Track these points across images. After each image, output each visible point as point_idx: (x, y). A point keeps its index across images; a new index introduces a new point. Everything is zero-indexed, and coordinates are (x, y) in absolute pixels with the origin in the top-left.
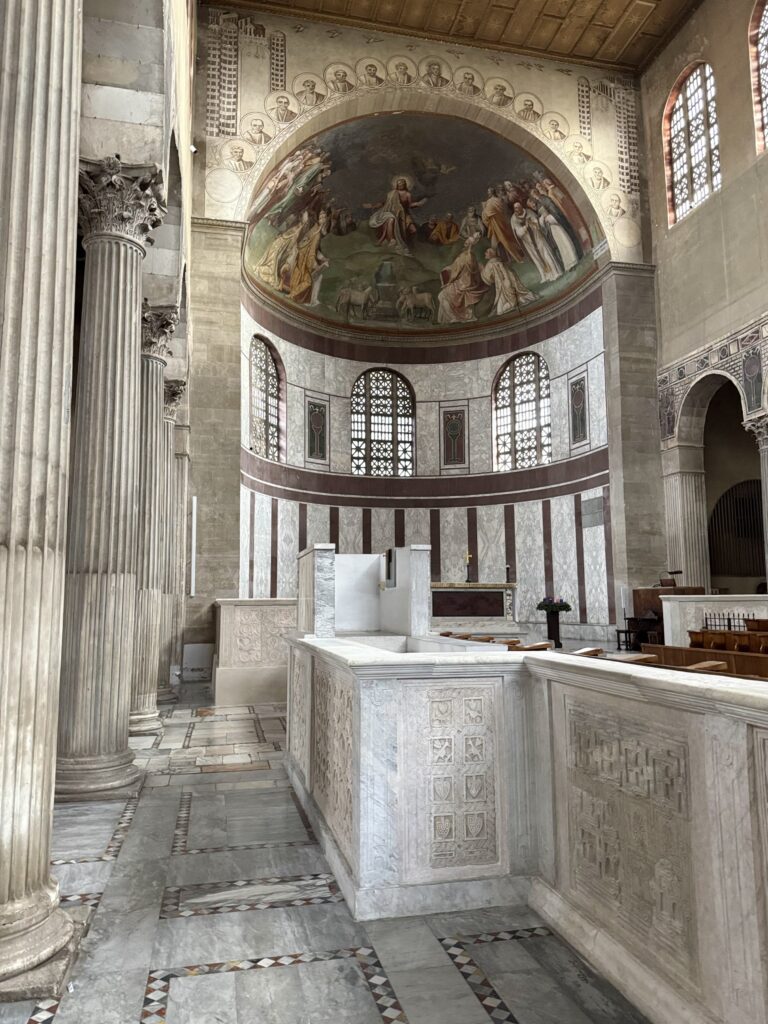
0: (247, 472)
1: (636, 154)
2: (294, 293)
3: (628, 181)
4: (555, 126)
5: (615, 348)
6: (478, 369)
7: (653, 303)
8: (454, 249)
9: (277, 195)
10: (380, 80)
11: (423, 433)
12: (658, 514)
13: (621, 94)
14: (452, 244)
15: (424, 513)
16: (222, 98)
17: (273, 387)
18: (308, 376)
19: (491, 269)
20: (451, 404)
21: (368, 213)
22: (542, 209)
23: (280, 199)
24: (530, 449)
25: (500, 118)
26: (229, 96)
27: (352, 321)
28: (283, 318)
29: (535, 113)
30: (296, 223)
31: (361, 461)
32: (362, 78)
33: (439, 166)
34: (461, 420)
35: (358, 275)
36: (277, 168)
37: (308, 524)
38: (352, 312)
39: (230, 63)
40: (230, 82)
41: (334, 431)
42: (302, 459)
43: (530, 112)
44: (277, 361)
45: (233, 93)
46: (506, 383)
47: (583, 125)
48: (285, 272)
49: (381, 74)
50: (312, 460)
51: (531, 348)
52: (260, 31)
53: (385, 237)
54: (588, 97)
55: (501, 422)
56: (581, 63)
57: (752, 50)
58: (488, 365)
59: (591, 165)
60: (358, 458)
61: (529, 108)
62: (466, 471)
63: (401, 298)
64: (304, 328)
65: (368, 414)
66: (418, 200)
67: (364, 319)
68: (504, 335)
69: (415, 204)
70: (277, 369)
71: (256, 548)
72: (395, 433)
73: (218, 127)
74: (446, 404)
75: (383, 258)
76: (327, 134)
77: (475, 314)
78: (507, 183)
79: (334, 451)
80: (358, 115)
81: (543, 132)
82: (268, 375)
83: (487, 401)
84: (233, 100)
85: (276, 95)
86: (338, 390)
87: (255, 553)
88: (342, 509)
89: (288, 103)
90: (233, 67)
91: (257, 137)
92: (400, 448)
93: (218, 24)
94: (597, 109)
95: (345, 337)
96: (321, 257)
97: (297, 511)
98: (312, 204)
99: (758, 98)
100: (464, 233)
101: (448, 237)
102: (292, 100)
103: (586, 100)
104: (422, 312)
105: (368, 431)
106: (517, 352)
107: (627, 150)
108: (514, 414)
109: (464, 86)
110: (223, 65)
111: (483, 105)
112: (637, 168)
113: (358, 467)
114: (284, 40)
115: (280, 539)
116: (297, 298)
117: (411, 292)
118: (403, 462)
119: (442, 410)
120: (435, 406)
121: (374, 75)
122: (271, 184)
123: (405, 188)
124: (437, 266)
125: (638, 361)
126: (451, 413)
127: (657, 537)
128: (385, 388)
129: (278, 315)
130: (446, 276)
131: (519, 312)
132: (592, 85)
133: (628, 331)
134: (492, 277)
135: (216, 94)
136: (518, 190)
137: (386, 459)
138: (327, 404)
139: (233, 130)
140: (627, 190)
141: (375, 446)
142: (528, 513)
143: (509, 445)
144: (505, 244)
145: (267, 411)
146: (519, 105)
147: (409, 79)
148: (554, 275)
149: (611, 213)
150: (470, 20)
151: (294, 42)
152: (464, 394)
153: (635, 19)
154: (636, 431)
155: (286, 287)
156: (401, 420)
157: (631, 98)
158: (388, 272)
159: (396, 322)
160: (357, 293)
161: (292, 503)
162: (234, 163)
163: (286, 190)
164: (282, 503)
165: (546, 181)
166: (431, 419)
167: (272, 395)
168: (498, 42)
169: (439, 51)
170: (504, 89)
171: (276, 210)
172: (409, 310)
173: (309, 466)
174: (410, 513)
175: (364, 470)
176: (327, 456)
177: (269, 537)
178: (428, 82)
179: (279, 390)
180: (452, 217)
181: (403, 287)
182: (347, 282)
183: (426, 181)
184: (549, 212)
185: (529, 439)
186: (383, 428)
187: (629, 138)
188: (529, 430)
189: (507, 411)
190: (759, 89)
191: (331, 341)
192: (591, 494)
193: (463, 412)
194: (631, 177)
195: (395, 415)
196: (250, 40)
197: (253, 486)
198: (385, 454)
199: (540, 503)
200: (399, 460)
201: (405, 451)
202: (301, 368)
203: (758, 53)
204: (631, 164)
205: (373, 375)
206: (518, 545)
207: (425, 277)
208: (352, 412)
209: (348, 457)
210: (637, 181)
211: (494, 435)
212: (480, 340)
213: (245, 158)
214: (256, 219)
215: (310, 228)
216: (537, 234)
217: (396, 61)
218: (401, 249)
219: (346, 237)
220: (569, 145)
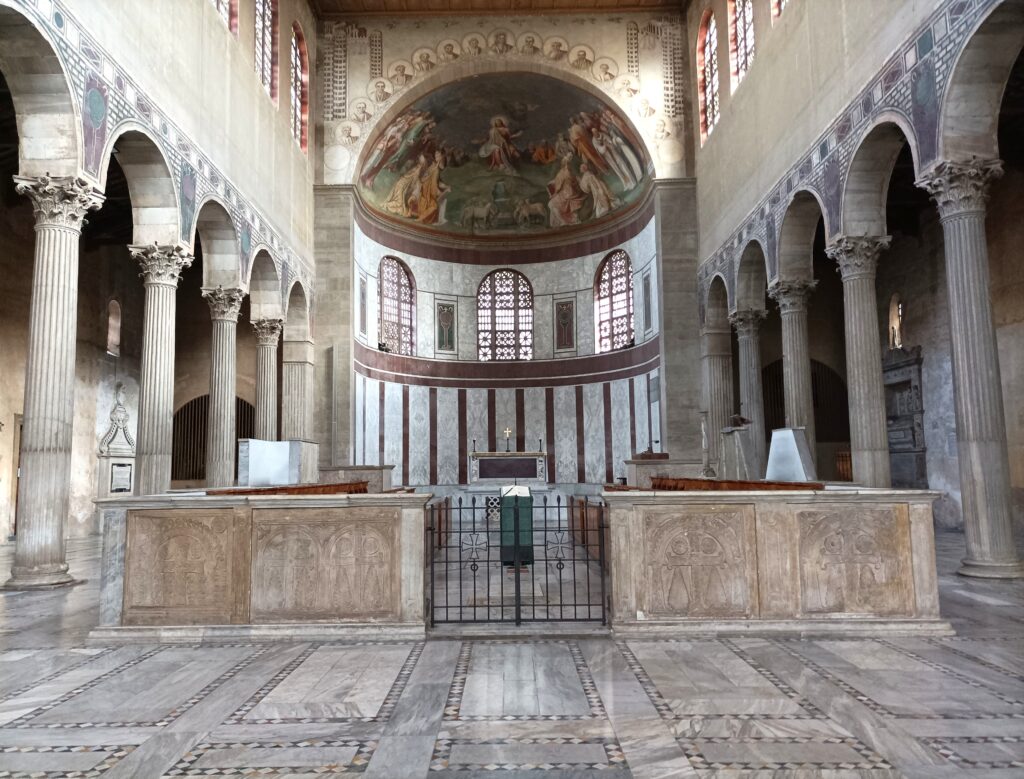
0: (376, 368)
1: (681, 81)
2: (422, 217)
3: (673, 106)
4: (605, 69)
5: (661, 254)
6: (583, 265)
7: (695, 210)
8: (554, 168)
9: (389, 151)
10: (456, 56)
11: (540, 322)
13: (668, 30)
14: (552, 162)
15: (541, 391)
16: (335, 91)
17: (406, 295)
18: (437, 283)
19: (586, 181)
20: (563, 296)
21: (477, 148)
22: (612, 133)
23: (394, 152)
24: (623, 333)
25: (557, 70)
26: (340, 88)
27: (477, 232)
28: (413, 238)
29: (587, 61)
30: (415, 164)
31: (488, 349)
32: (442, 56)
33: (525, 105)
34: (570, 310)
35: (478, 194)
36: (382, 134)
37: (439, 405)
38: (476, 225)
39: (341, 62)
40: (340, 77)
41: (461, 326)
42: (432, 351)
43: (584, 62)
44: (408, 273)
45: (343, 85)
46: (606, 277)
47: (631, 64)
48: (412, 202)
49: (457, 51)
50: (442, 351)
51: (620, 247)
52: (362, 33)
53: (496, 163)
54: (636, 39)
55: (603, 310)
56: (629, 11)
57: (730, 6)
58: (592, 261)
60: (485, 347)
61: (582, 57)
62: (575, 354)
63: (517, 209)
64: (433, 244)
65: (493, 309)
66: (516, 131)
67: (488, 229)
68: (602, 235)
69: (514, 136)
70: (409, 280)
71: (386, 426)
72: (516, 323)
73: (332, 113)
74: (558, 296)
75: (498, 179)
76: (421, 101)
77: (579, 217)
78: (582, 114)
79: (462, 342)
80: (443, 83)
82: (399, 285)
83: (590, 293)
84: (343, 91)
85: (375, 81)
86: (465, 290)
87: (386, 430)
88: (470, 392)
89: (384, 86)
90: (343, 64)
91: (361, 116)
92: (521, 336)
93: (331, 33)
94: (644, 48)
95: (472, 246)
96: (442, 185)
97: (428, 394)
98: (426, 149)
99: (734, 47)
100: (559, 154)
101: (547, 157)
102: (387, 83)
103: (634, 41)
104: (536, 219)
105: (494, 323)
106: (612, 250)
107: (672, 80)
108: (612, 303)
109: (526, 48)
110: (336, 64)
111: (542, 62)
112: (681, 94)
113: (485, 355)
114: (381, 37)
115: (411, 418)
116: (425, 221)
117: (525, 203)
118: (524, 348)
119: (555, 302)
120: (550, 298)
121: (451, 52)
122: (381, 146)
123: (502, 125)
124: (541, 180)
125: (680, 261)
126: (563, 304)
127: (694, 410)
129: (408, 237)
130: (552, 189)
131: (612, 215)
132: (640, 27)
133: (670, 237)
134: (589, 187)
135: (331, 88)
136: (592, 119)
137: (509, 346)
138: (455, 304)
139: (342, 114)
140: (672, 114)
141: (499, 336)
142: (620, 388)
143: (608, 331)
144: (593, 160)
145: (399, 315)
146: (573, 57)
147: (480, 51)
148: (631, 185)
149: (656, 137)
151: (389, 37)
152: (573, 287)
154: (677, 321)
155: (415, 214)
156: (522, 312)
157: (678, 32)
158: (503, 190)
159: (515, 229)
160: (479, 209)
161: (423, 388)
162: (345, 139)
163: (398, 145)
164: (413, 389)
165: (608, 112)
166: (547, 309)
167: (405, 301)
169: (504, 22)
170: (560, 45)
171: (393, 159)
172: (525, 218)
173: (437, 356)
174: (528, 392)
175: (490, 357)
176: (456, 347)
177: (401, 417)
178: (495, 51)
179: (411, 296)
180: (546, 143)
181: (517, 200)
182: (469, 201)
183: (519, 119)
184: (617, 135)
185: (622, 325)
186: (506, 320)
187: (675, 68)
188: (622, 317)
189: (607, 301)
190: (735, 40)
191: (459, 251)
192: (654, 374)
193: (571, 302)
194: (676, 102)
195: (516, 308)
196: (355, 42)
197: (382, 377)
198: (509, 342)
199: (627, 380)
200: (520, 346)
201: (526, 339)
202: (431, 277)
203: (735, 7)
204: (676, 91)
205: (497, 275)
206: (613, 417)
207: (534, 191)
208: (478, 308)
209: (475, 346)
210: (681, 105)
211: (597, 322)
212: (585, 239)
213: (353, 134)
214: (374, 171)
215: (429, 166)
216: (614, 152)
217: (469, 38)
218: (510, 171)
219: (462, 168)
220: (618, 84)
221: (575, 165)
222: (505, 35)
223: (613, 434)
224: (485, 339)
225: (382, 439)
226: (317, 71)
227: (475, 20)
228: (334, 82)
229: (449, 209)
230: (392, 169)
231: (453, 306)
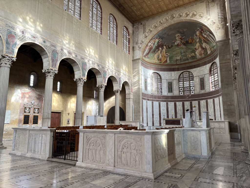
0: (151, 98)
3: (221, 20)
4: (200, 16)
6: (206, 67)
8: (195, 43)
9: (150, 49)
10: (161, 23)
11: (196, 84)
12: (233, 100)
14: (194, 42)
15: (197, 102)
16: (136, 38)
17: (159, 81)
18: (167, 77)
19: (204, 45)
20: (201, 76)
21: (174, 43)
22: (206, 31)
23: (152, 49)
24: (217, 85)
25: (187, 19)
27: (178, 63)
28: (161, 67)
29: (195, 15)
30: (159, 50)
32: (158, 24)
33: (183, 30)
34: (203, 80)
35: (177, 54)
37: (169, 106)
38: (177, 61)
41: (174, 87)
42: (166, 93)
43: (194, 15)
44: (160, 76)
46: (212, 70)
48: (160, 59)
49: (162, 22)
50: (169, 93)
51: (215, 61)
52: (141, 24)
53: (180, 45)
55: (212, 79)
58: (208, 66)
60: (181, 91)
62: (205, 92)
63: (188, 56)
64: (166, 68)
65: (183, 82)
66: (183, 37)
68: (210, 59)
69: (183, 38)
72: (190, 84)
73: (136, 43)
75: (181, 49)
76: (155, 36)
77: (204, 55)
78: (198, 28)
79: (175, 91)
80: (160, 30)
82: (158, 79)
83: (208, 74)
84: (138, 38)
86: (175, 78)
88: (177, 103)
90: (138, 32)
91: (141, 42)
92: (191, 88)
93: (135, 26)
94: (211, 7)
95: (177, 67)
96: (167, 54)
97: (166, 104)
98: (161, 46)
100: (196, 40)
102: (147, 34)
103: (208, 6)
105: (183, 85)
106: (213, 62)
107: (220, 13)
108: (214, 77)
109: (178, 16)
110: (136, 32)
111: (182, 19)
112: (223, 16)
114: (145, 24)
115: (161, 110)
116: (163, 63)
117: (189, 54)
118: (192, 91)
119: (199, 78)
122: (148, 48)
123: (179, 36)
124: (193, 47)
125: (225, 63)
126: (201, 78)
127: (232, 106)
128: (187, 75)
129: (159, 67)
130: (196, 49)
131: (212, 53)
132: (210, 2)
133: (222, 56)
134: (205, 46)
136: (201, 29)
137: (188, 91)
138: (173, 81)
139: (138, 43)
141: (185, 88)
142: (217, 100)
143: (214, 84)
144: (204, 39)
145: (158, 86)
146: (191, 15)
147: (167, 20)
148: (215, 44)
149: (216, 30)
150: (176, 5)
151: (147, 23)
152: (204, 74)
154: (225, 80)
155: (161, 62)
156: (191, 82)
158: (183, 52)
159: (188, 61)
160: (178, 57)
161: (164, 102)
162: (138, 48)
163: (152, 47)
164: (161, 103)
165: (203, 26)
166: (197, 81)
167: (159, 82)
168: (184, 4)
169: (173, 12)
170: (187, 13)
171: (152, 51)
173: (168, 95)
174: (193, 102)
175: (183, 94)
176: (173, 92)
178: (171, 19)
179: (161, 81)
181: (187, 53)
183: (183, 33)
184: (208, 32)
186: (187, 84)
188: (217, 80)
189: (213, 76)
191: (173, 69)
193: (204, 78)
195: (189, 81)
196: (140, 26)
197: (152, 100)
199: (218, 98)
201: (192, 88)
204: (221, 16)
205: (184, 73)
206: (216, 108)
207: (191, 50)
208: (179, 82)
209: (179, 91)
210: (224, 19)
211: (211, 82)
212: (206, 60)
213: (140, 47)
214: (148, 54)
215: (162, 50)
216: (208, 36)
217: (164, 18)
218: (184, 47)
219: (171, 48)
220: (204, 18)
221: (200, 41)
222: (173, 15)
224: (181, 89)
225: (153, 115)
226: (133, 35)
227: (166, 13)
228: (136, 36)
229: (170, 59)
230: (152, 53)
231: (172, 82)
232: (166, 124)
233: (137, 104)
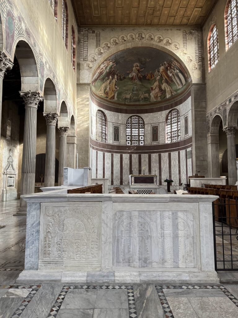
0: (95, 146)
1: (201, 51)
2: (109, 97)
3: (198, 59)
4: (176, 46)
5: (194, 108)
6: (162, 114)
7: (205, 94)
8: (153, 81)
9: (101, 73)
10: (125, 40)
11: (147, 133)
12: (206, 155)
13: (196, 33)
14: (153, 79)
15: (147, 155)
16: (84, 51)
17: (104, 123)
18: (114, 119)
19: (164, 86)
20: (155, 124)
21: (128, 74)
22: (175, 69)
23: (102, 74)
24: (175, 136)
25: (159, 46)
26: (86, 51)
27: (126, 103)
28: (106, 104)
29: (169, 43)
30: (108, 79)
32: (120, 40)
33: (146, 59)
34: (157, 129)
35: (127, 90)
36: (99, 67)
37: (114, 159)
38: (126, 101)
39: (86, 42)
40: (86, 47)
41: (121, 134)
42: (112, 142)
43: (168, 43)
44: (105, 116)
45: (87, 49)
46: (169, 118)
47: (184, 44)
48: (107, 92)
49: (125, 39)
50: (115, 142)
51: (175, 108)
52: (93, 32)
53: (134, 79)
54: (186, 36)
55: (168, 129)
56: (183, 27)
57: (225, 21)
58: (164, 113)
59: (187, 56)
60: (129, 141)
61: (168, 42)
62: (158, 143)
63: (140, 96)
64: (113, 106)
65: (131, 128)
66: (142, 69)
67: (130, 102)
68: (168, 104)
70: (105, 118)
71: (98, 165)
72: (139, 133)
73: (83, 59)
74: (153, 124)
75: (134, 85)
76: (112, 56)
77: (161, 98)
78: (165, 62)
79: (121, 139)
80: (120, 50)
81: (172, 48)
82: (102, 120)
83: (164, 123)
84: (87, 51)
85: (98, 48)
86: (122, 122)
87: (98, 167)
88: (124, 155)
89: (101, 50)
90: (87, 43)
91: (93, 60)
92: (140, 137)
93: (83, 32)
94: (189, 39)
95: (125, 108)
96: (116, 87)
97: (111, 155)
98: (112, 74)
99: (227, 35)
100: (156, 77)
101: (151, 78)
102: (102, 49)
103: (185, 37)
105: (131, 133)
106: (172, 109)
107: (198, 50)
108: (171, 127)
109: (149, 38)
110: (84, 42)
111: (154, 43)
112: (201, 55)
113: (128, 143)
114: (100, 33)
115: (106, 163)
116: (110, 99)
117: (143, 94)
118: (141, 141)
119: (152, 126)
120: (150, 125)
121: (123, 39)
122: (98, 71)
123: (137, 66)
124: (149, 86)
125: (200, 111)
126: (154, 127)
127: (205, 162)
128: (136, 121)
129: (105, 104)
130: (152, 89)
131: (173, 97)
132: (187, 32)
133: (197, 103)
134: (165, 88)
135: (83, 50)
136: (168, 64)
137: (136, 141)
139: (87, 59)
140: (197, 62)
141: (133, 137)
142: (174, 155)
143: (170, 136)
144: (167, 78)
145: (102, 129)
146: (165, 42)
147: (133, 39)
148: (181, 87)
149: (192, 69)
150: (149, 21)
151: (102, 34)
152: (158, 121)
153: (196, 13)
154: (199, 131)
155: (107, 96)
156: (140, 130)
157: (200, 34)
159: (139, 102)
160: (128, 95)
161: (109, 153)
162: (87, 68)
163: (103, 71)
164: (106, 154)
165: (175, 61)
166: (149, 128)
167: (104, 125)
168: (158, 25)
169: (142, 30)
170: (160, 38)
171: (102, 77)
172: (142, 99)
173: (114, 143)
174: (143, 155)
175: (130, 144)
176: (119, 140)
177: (102, 163)
178: (138, 39)
179: (106, 123)
180: (152, 72)
181: (140, 93)
182: (124, 93)
183: (143, 64)
185: (175, 134)
186: (136, 132)
187: (199, 46)
188: (175, 131)
189: (170, 126)
190: (227, 32)
191: (121, 109)
192: (189, 149)
193: (157, 126)
194: (199, 58)
195: (139, 128)
196: (91, 35)
197: (97, 149)
198: (136, 139)
199: (177, 152)
200: (140, 141)
201: (142, 138)
202: (112, 117)
203: (227, 21)
204: (199, 54)
205: (133, 117)
206: (172, 164)
207: (146, 89)
208: (127, 128)
209: (126, 140)
210: (201, 59)
211: (166, 133)
212: (162, 105)
213: (90, 66)
214: (96, 80)
215: (112, 80)
216: (175, 75)
217: (130, 34)
218: (138, 82)
219: (123, 81)
220: (180, 51)
222: (141, 34)
223: (172, 170)
224: (129, 138)
225: (97, 170)
226: (78, 45)
227: (132, 28)
228: (84, 48)
230: (101, 80)
231: (119, 127)
232: (135, 183)
233: (84, 152)
